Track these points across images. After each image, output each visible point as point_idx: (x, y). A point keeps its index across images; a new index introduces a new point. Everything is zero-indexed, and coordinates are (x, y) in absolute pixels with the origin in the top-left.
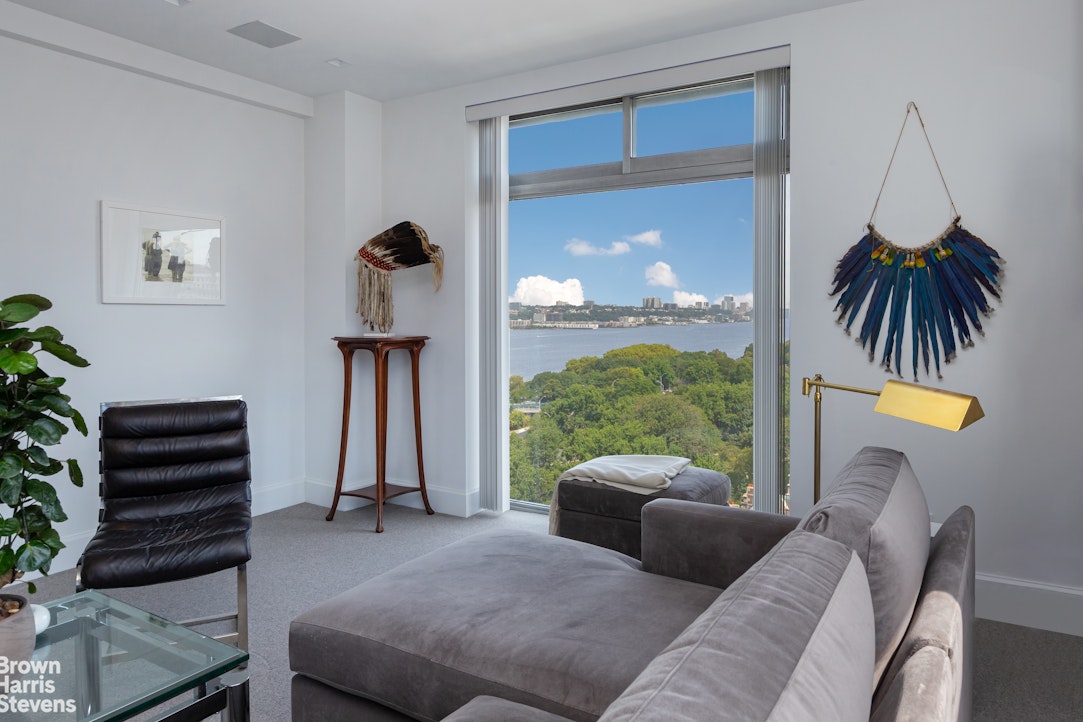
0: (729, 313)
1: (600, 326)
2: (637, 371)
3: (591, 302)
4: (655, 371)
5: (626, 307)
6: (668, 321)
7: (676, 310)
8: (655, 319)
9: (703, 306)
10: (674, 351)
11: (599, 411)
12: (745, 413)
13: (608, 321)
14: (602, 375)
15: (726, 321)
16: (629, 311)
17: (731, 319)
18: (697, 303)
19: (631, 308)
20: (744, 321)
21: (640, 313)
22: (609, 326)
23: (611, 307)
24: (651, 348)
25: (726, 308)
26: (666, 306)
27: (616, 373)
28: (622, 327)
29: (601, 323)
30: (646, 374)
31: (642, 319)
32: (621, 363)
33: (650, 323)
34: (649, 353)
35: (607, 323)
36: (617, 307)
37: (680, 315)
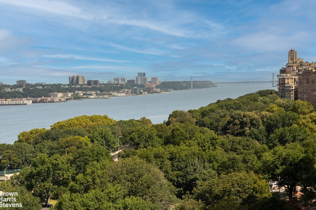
0: (142, 86)
1: (33, 102)
2: (85, 139)
3: (24, 82)
4: (99, 138)
5: (55, 85)
6: (91, 95)
7: (98, 86)
8: (81, 93)
9: (120, 82)
10: (111, 120)
11: (65, 176)
12: (189, 170)
13: (41, 97)
14: (55, 144)
15: (141, 93)
16: (58, 88)
17: (144, 91)
18: (115, 79)
19: (59, 85)
20: (155, 92)
21: (67, 89)
22: (42, 101)
23: (41, 85)
24: (92, 119)
25: (139, 83)
26: (89, 83)
27: (67, 142)
28: (53, 102)
29: (34, 99)
30: (92, 141)
31: (70, 94)
32: (69, 133)
33: (76, 98)
34: (91, 123)
35: (39, 99)
36: (47, 85)
37: (101, 90)
